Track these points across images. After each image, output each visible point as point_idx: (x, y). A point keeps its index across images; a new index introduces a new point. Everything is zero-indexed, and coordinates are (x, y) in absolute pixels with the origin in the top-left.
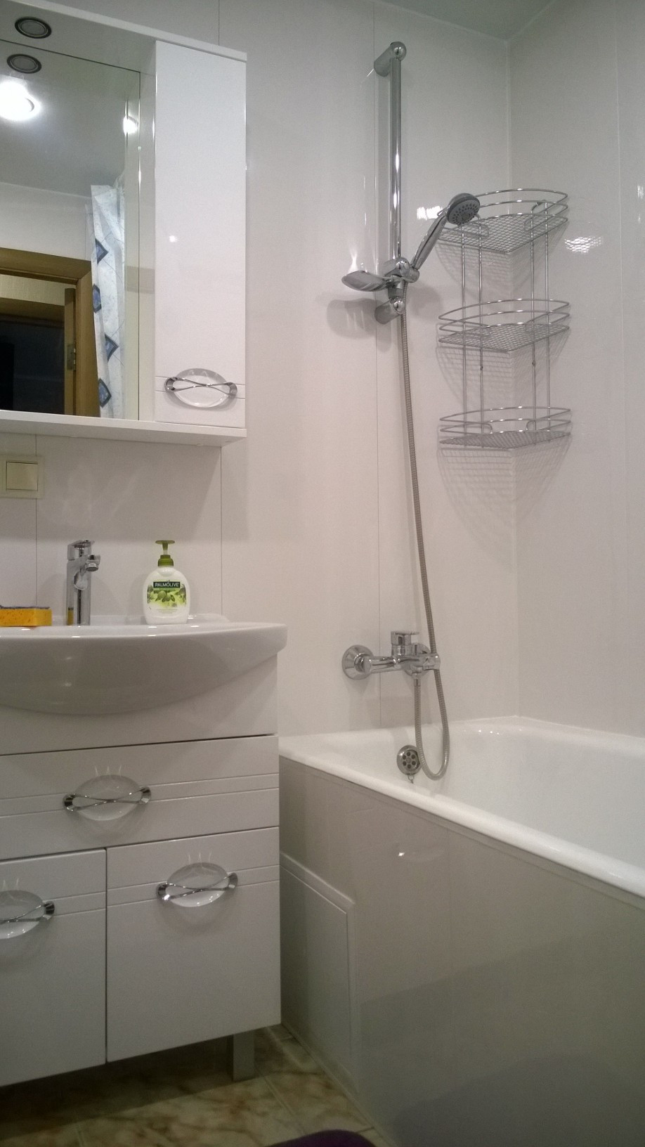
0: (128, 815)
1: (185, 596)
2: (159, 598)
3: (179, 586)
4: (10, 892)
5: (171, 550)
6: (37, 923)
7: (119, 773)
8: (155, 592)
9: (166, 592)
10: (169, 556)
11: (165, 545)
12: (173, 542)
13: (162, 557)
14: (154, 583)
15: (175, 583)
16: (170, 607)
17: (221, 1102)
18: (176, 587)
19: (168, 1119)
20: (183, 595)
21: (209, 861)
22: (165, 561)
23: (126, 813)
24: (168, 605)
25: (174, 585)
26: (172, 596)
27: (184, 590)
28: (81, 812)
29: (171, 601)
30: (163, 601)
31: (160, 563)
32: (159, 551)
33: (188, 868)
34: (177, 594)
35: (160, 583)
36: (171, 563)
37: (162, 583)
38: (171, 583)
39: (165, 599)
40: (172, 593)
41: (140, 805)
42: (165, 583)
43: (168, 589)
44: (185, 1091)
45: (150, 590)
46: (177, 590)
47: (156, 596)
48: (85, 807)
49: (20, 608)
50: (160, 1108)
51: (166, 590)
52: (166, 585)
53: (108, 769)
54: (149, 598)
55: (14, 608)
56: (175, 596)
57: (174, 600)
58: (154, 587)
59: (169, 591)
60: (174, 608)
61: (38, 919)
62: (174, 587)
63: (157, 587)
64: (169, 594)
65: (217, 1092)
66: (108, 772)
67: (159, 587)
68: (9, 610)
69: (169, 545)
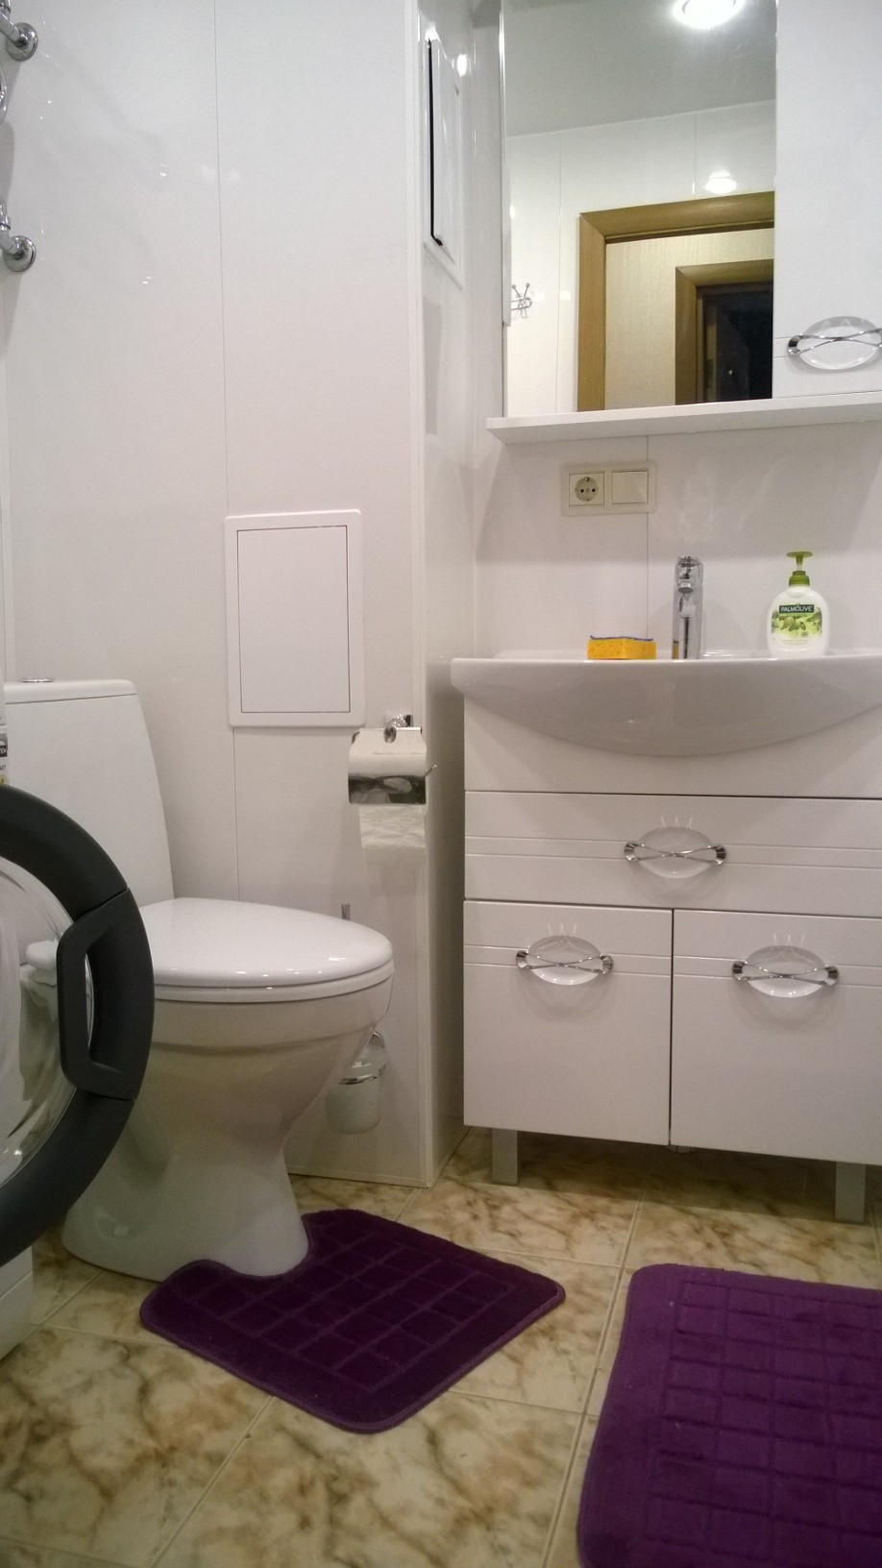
0: (699, 875)
1: (820, 623)
2: (785, 626)
3: (812, 610)
4: (567, 937)
5: (807, 565)
6: (596, 975)
7: (689, 826)
8: (781, 619)
9: (795, 618)
10: (803, 573)
11: (800, 557)
12: (809, 554)
13: (795, 573)
14: (781, 607)
15: (806, 606)
16: (799, 638)
17: (806, 1232)
18: (808, 611)
19: (735, 1227)
20: (817, 621)
21: (801, 946)
22: (799, 578)
23: (696, 873)
24: (797, 635)
25: (807, 609)
26: (802, 623)
27: (819, 615)
28: (644, 863)
29: (800, 630)
30: (790, 630)
31: (792, 582)
32: (792, 565)
33: (777, 950)
34: (809, 620)
35: (787, 606)
36: (806, 582)
37: (790, 606)
38: (802, 606)
39: (793, 627)
40: (802, 620)
41: (714, 868)
42: (793, 606)
43: (796, 614)
44: (773, 1211)
45: (775, 616)
46: (810, 615)
47: (781, 623)
48: (645, 859)
49: (610, 638)
50: (735, 1216)
51: (795, 616)
52: (795, 609)
53: (676, 820)
54: (774, 626)
55: (603, 639)
56: (807, 624)
57: (804, 628)
58: (780, 612)
59: (798, 617)
60: (804, 638)
61: (597, 971)
62: (804, 611)
63: (783, 612)
64: (798, 621)
65: (809, 1224)
66: (676, 823)
67: (786, 612)
68: (599, 641)
69: (804, 559)
